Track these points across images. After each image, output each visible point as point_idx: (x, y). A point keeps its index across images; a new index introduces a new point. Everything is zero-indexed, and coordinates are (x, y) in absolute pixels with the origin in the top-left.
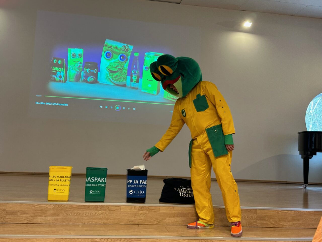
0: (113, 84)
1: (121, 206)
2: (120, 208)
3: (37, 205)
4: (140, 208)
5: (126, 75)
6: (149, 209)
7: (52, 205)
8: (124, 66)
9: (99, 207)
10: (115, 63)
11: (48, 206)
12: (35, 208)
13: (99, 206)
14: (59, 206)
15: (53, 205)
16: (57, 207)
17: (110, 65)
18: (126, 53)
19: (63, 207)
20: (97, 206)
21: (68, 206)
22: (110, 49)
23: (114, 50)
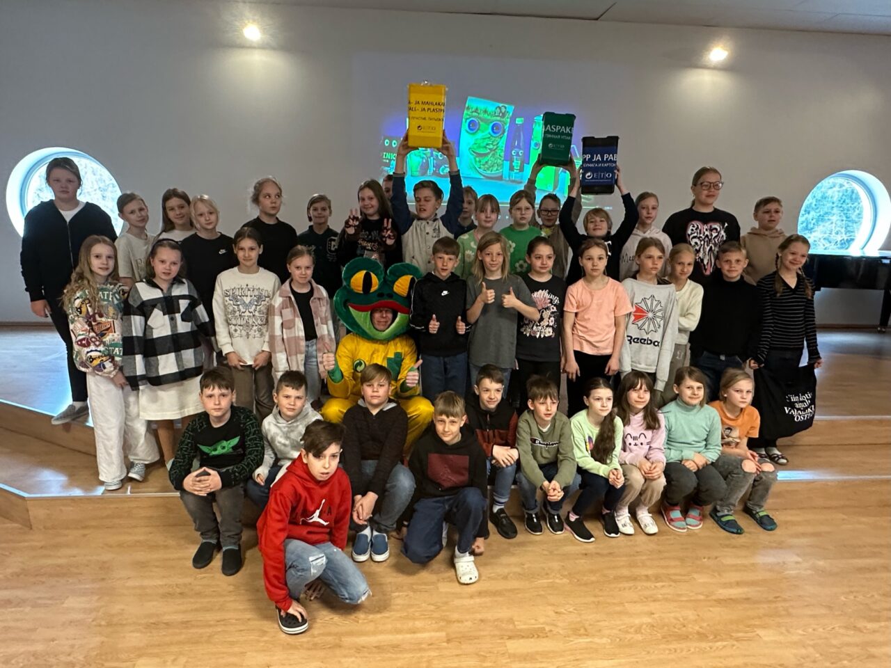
0: (482, 177)
5: (503, 159)
8: (498, 144)
10: (484, 139)
17: (476, 144)
18: (502, 119)
22: (475, 114)
23: (482, 115)
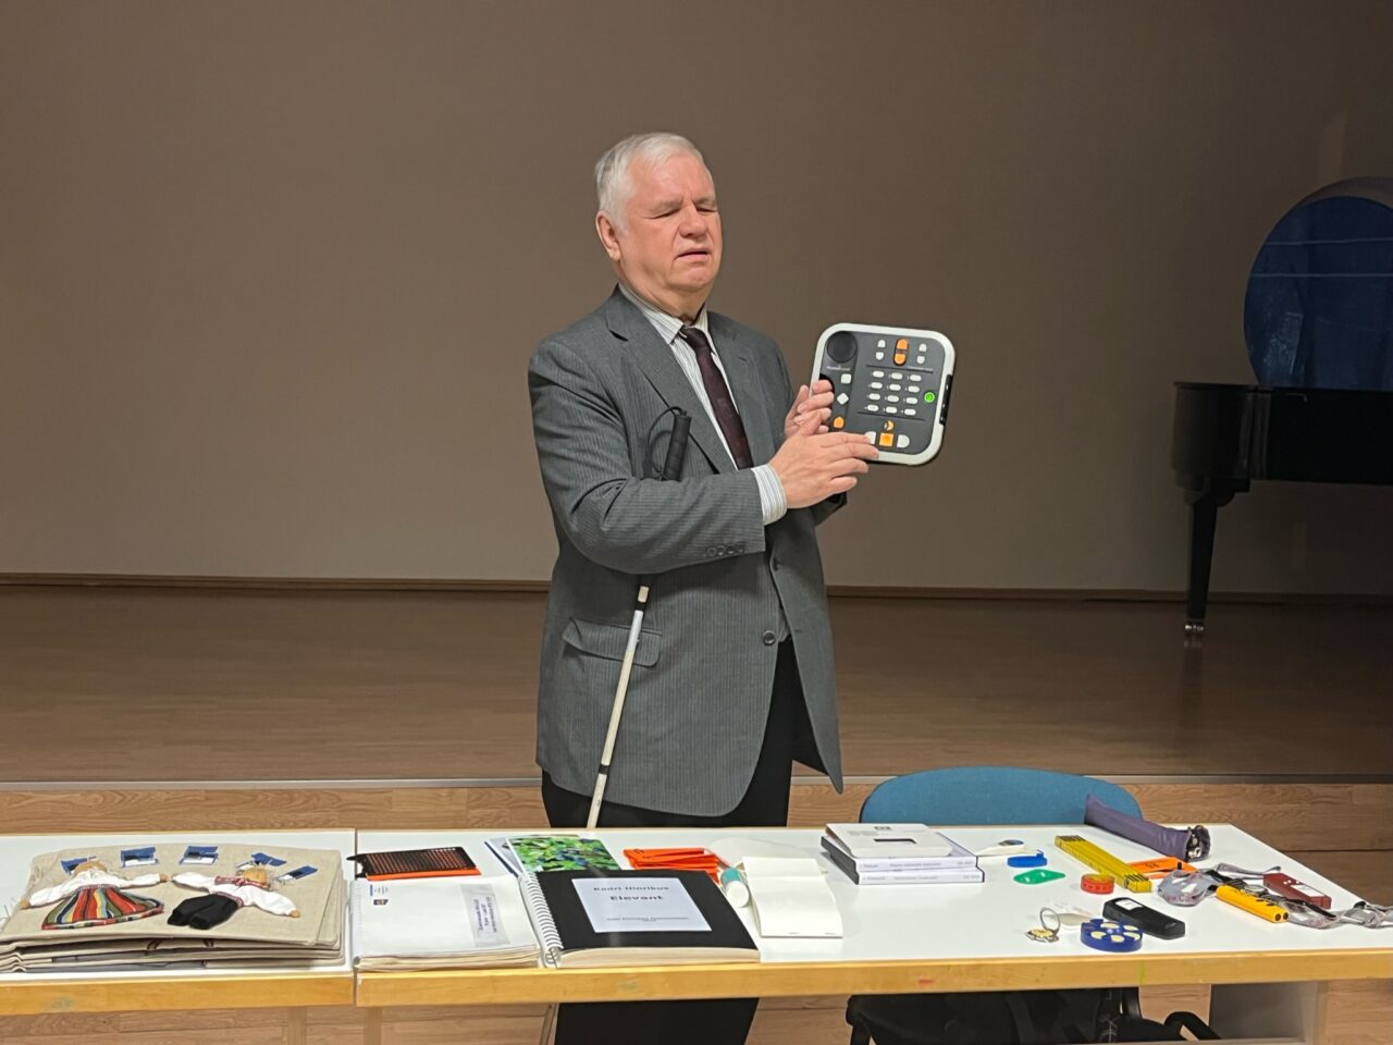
1: (389, 790)
2: (389, 799)
3: (30, 794)
4: (473, 798)
6: (511, 800)
7: (97, 796)
9: (296, 796)
11: (77, 798)
12: (23, 806)
13: (298, 791)
14: (125, 797)
15: (101, 792)
16: (117, 801)
19: (140, 800)
20: (290, 793)
21: (165, 796)
